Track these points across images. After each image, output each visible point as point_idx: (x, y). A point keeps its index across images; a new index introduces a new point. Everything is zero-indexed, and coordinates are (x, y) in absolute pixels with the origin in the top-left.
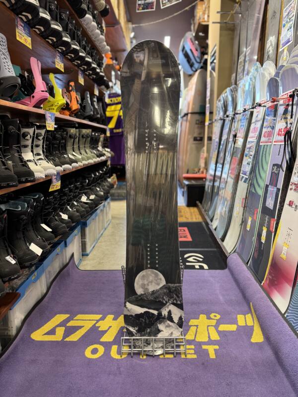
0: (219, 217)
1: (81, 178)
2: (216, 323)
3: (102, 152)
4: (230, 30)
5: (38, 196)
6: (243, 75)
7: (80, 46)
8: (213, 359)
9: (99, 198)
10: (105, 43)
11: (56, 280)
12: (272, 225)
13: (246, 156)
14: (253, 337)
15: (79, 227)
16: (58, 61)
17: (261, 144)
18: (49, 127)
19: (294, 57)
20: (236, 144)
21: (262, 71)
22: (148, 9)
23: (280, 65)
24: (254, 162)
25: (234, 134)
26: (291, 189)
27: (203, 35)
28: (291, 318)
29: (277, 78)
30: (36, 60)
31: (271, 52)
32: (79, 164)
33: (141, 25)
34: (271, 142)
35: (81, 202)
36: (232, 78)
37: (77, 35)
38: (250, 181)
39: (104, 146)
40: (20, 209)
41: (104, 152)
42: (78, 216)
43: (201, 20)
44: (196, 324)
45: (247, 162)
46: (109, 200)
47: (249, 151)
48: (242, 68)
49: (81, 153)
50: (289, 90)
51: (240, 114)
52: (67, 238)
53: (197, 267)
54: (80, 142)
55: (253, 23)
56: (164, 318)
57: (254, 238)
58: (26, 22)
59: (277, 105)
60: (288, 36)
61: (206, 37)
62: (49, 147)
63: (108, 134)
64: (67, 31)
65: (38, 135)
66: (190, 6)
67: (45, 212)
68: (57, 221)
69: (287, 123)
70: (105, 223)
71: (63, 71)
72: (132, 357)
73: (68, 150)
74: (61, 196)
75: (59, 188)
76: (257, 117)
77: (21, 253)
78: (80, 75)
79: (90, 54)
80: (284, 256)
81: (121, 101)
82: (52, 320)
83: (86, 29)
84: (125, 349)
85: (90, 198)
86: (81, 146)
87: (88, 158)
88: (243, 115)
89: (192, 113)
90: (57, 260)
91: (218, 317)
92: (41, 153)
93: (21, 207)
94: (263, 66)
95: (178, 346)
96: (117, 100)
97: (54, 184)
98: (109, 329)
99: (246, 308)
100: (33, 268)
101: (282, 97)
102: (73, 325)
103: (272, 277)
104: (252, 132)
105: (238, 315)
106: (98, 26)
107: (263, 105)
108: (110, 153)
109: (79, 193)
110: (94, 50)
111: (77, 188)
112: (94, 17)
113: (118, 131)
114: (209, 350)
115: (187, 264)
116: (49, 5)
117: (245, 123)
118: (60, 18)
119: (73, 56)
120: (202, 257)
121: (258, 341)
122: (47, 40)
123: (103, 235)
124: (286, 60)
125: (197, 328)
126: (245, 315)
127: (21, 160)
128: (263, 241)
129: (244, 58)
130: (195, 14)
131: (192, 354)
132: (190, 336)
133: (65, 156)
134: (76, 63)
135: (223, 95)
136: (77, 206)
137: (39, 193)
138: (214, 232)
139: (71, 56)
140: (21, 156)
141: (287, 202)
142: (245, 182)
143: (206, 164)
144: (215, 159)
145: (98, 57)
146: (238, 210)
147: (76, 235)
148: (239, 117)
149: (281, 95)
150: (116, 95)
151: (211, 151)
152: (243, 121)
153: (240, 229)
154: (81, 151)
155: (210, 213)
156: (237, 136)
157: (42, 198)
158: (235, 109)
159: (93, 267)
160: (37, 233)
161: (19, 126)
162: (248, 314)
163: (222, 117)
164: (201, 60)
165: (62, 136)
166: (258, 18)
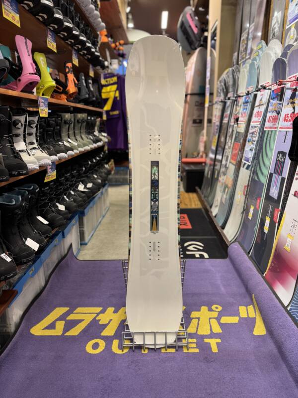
0: (219, 204)
1: (77, 166)
2: (218, 315)
3: (98, 137)
4: (231, 4)
5: (32, 187)
6: (246, 54)
7: (73, 22)
8: (215, 353)
9: (97, 187)
10: (100, 19)
11: (53, 275)
12: (276, 216)
13: (249, 142)
14: (255, 329)
15: (77, 217)
16: (50, 40)
17: (265, 129)
18: (43, 113)
20: (238, 128)
21: (270, 52)
23: (286, 45)
24: (258, 148)
25: (236, 118)
26: (297, 179)
27: (203, 10)
28: (295, 312)
29: (284, 59)
30: (24, 38)
31: (277, 30)
32: (76, 151)
34: (276, 128)
35: (78, 191)
36: (234, 57)
37: (70, 12)
38: (253, 169)
39: (100, 131)
40: (14, 203)
41: (101, 137)
42: (76, 207)
44: (198, 317)
45: (248, 146)
46: (106, 187)
47: (252, 136)
48: (245, 46)
49: (76, 140)
51: (243, 96)
52: (64, 229)
54: (76, 128)
57: (256, 227)
59: (283, 87)
60: (296, 12)
61: (207, 12)
62: (43, 135)
63: (105, 117)
64: (59, 7)
65: (30, 123)
67: (40, 203)
68: (53, 212)
69: (294, 108)
70: (103, 211)
71: (56, 51)
72: (134, 351)
73: (63, 137)
74: (57, 186)
75: (55, 178)
76: (261, 100)
77: (17, 250)
78: (74, 55)
79: (84, 31)
80: (287, 248)
81: (117, 81)
82: (51, 314)
83: (80, 4)
84: (127, 343)
85: (87, 187)
86: (76, 132)
87: (85, 145)
88: (246, 98)
89: (191, 94)
90: (55, 252)
91: (220, 308)
92: (35, 141)
93: (16, 200)
94: (269, 45)
95: (180, 340)
96: (112, 80)
98: (109, 322)
99: (248, 300)
100: (31, 263)
101: (291, 80)
102: (73, 319)
103: (275, 264)
104: (255, 116)
105: (240, 307)
106: (92, 1)
107: (268, 88)
108: (107, 138)
109: (75, 181)
110: (88, 28)
111: (73, 176)
113: (114, 113)
114: (211, 344)
115: (188, 253)
117: (249, 106)
119: (66, 34)
120: (203, 245)
121: (261, 334)
122: (37, 17)
123: (102, 222)
124: (293, 38)
125: (199, 320)
126: (247, 306)
127: (13, 150)
128: (266, 230)
129: (247, 35)
131: (194, 348)
132: (191, 329)
133: (60, 143)
134: (69, 43)
135: (224, 76)
136: (74, 195)
137: (34, 184)
138: (215, 220)
139: (63, 35)
140: (13, 146)
141: (292, 192)
142: (247, 168)
143: (205, 147)
144: (215, 144)
145: (93, 34)
146: (239, 198)
147: (74, 225)
148: (241, 101)
149: (288, 78)
150: (112, 75)
151: (212, 135)
152: (245, 104)
153: (241, 217)
154: (77, 137)
155: (210, 199)
156: (239, 120)
157: (37, 189)
158: (237, 92)
159: (92, 256)
160: (32, 227)
161: (10, 114)
162: (249, 305)
163: (223, 99)
164: (200, 38)
165: (56, 122)
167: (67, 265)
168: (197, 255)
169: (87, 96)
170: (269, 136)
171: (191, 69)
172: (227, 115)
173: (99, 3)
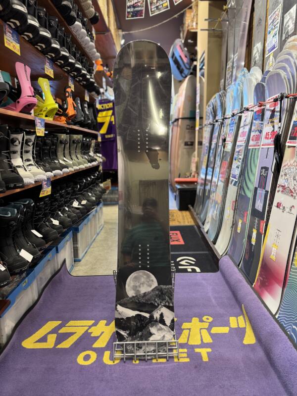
0: (210, 221)
1: (72, 183)
2: (209, 326)
3: (93, 157)
4: (218, 37)
5: (28, 202)
6: (231, 80)
7: (70, 53)
8: (206, 362)
9: (91, 204)
10: (95, 50)
11: (47, 288)
12: (261, 227)
13: (235, 160)
14: (245, 338)
15: (71, 232)
16: (47, 67)
17: (249, 148)
18: (39, 133)
19: (279, 62)
20: (225, 148)
21: (250, 77)
22: (136, 17)
23: (266, 70)
24: (243, 166)
25: (223, 138)
26: (278, 191)
27: (192, 42)
28: (285, 319)
29: (263, 83)
30: (23, 65)
31: (257, 58)
32: (70, 169)
33: (131, 32)
34: (259, 146)
35: (73, 207)
36: (221, 84)
37: (67, 42)
38: (240, 184)
39: (96, 152)
40: (10, 215)
41: (96, 157)
42: (69, 222)
43: (190, 28)
44: (189, 328)
45: (235, 164)
46: (101, 205)
47: (238, 155)
48: (230, 73)
49: (72, 159)
50: (275, 95)
51: (229, 118)
52: (58, 245)
53: (189, 270)
54: (72, 148)
55: (239, 30)
56: (156, 321)
57: (244, 240)
58: (14, 29)
59: (264, 109)
60: (274, 43)
61: (195, 44)
62: (40, 153)
63: (100, 139)
64: (56, 38)
65: (27, 141)
66: (179, 14)
67: (36, 218)
68: (48, 227)
69: (273, 127)
70: (98, 228)
71: (53, 77)
72: (125, 362)
73: (58, 156)
74: (52, 202)
75: (50, 193)
76: (245, 121)
77: (11, 260)
78: (70, 81)
79: (80, 61)
80: (273, 257)
81: (112, 107)
82: (43, 327)
83: (76, 36)
84: (118, 355)
85: (82, 203)
86: (71, 152)
87: (79, 164)
88: (232, 120)
89: (182, 119)
90: (49, 266)
91: (211, 319)
92: (31, 158)
93: (11, 213)
94: (250, 72)
95: (171, 350)
96: (108, 106)
97: (44, 190)
98: (101, 335)
99: (238, 310)
100: (24, 275)
101: (269, 101)
102: (65, 332)
103: (263, 278)
104: (241, 136)
105: (230, 318)
106: (88, 33)
107: (250, 109)
108: (102, 159)
109: (70, 198)
110: (84, 57)
111: (68, 194)
112: (83, 24)
113: (109, 136)
114: (202, 353)
115: (180, 267)
116: (38, 12)
117: (234, 128)
118: (49, 25)
119: (62, 62)
120: (195, 260)
121: (251, 343)
122: (36, 46)
123: (96, 240)
124: (272, 66)
125: (190, 331)
126: (237, 317)
127: (11, 166)
128: (253, 243)
129: (232, 64)
130: (184, 22)
131: (184, 357)
132: (182, 340)
133: (55, 161)
134: (66, 70)
135: (212, 100)
136: (68, 211)
137: (30, 199)
138: (206, 235)
139: (60, 63)
140: (10, 162)
141: (275, 203)
142: (235, 185)
143: (197, 168)
144: (206, 164)
145: (88, 63)
146: (229, 212)
147: (68, 241)
148: (228, 122)
149: (267, 99)
150: (108, 101)
151: (202, 155)
152: (231, 126)
153: (230, 232)
154: (72, 156)
155: (202, 216)
156: (227, 140)
157: (32, 204)
158: (224, 114)
159: (86, 272)
160: (27, 240)
161: (8, 132)
162: (240, 316)
163: (211, 121)
164: (190, 67)
165: (52, 141)
166: (245, 25)
167: (60, 281)
168: (189, 269)
170: (253, 153)
171: (182, 96)
172: (215, 136)
173: (94, 35)
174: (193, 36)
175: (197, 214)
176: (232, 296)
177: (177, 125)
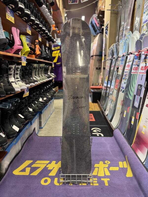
0: (109, 109)
1: (39, 89)
2: (108, 166)
3: (50, 75)
4: (115, 14)
5: (17, 99)
6: (122, 37)
7: (40, 22)
8: (107, 186)
9: (49, 99)
10: (52, 20)
11: (26, 142)
12: (137, 116)
13: (124, 79)
14: (127, 174)
15: (38, 114)
16: (28, 29)
17: (132, 73)
18: (23, 64)
20: (118, 73)
21: (133, 36)
22: (74, 2)
23: (142, 34)
24: (128, 82)
25: (117, 67)
26: (147, 98)
28: (147, 165)
29: (141, 40)
30: (16, 28)
31: (137, 26)
32: (39, 82)
33: (70, 10)
34: (137, 73)
35: (39, 101)
36: (116, 38)
37: (38, 16)
38: (126, 92)
39: (51, 72)
40: (8, 108)
41: (51, 75)
42: (38, 109)
43: (101, 8)
44: (98, 167)
45: (123, 81)
46: (53, 100)
47: (125, 77)
48: (122, 33)
49: (39, 77)
50: (147, 47)
52: (32, 121)
53: (98, 135)
54: (39, 71)
55: (128, 11)
57: (127, 121)
58: (11, 9)
59: (141, 54)
60: (147, 18)
61: (103, 17)
62: (23, 74)
63: (53, 66)
64: (33, 14)
65: (17, 69)
66: (96, 1)
67: (20, 107)
68: (27, 112)
69: (146, 64)
70: (51, 112)
71: (31, 34)
72: (65, 185)
73: (33, 75)
74: (29, 99)
75: (28, 95)
76: (130, 59)
77: (8, 131)
78: (39, 36)
79: (45, 26)
80: (143, 132)
81: (60, 48)
82: (24, 164)
83: (43, 12)
84: (62, 180)
85: (44, 99)
86: (39, 73)
87: (43, 79)
88: (122, 58)
89: (95, 55)
90: (27, 132)
91: (109, 162)
92: (19, 77)
93: (9, 106)
94: (134, 33)
95: (89, 179)
96: (58, 48)
97: (26, 93)
98: (53, 169)
99: (124, 158)
100: (15, 138)
101: (144, 50)
102: (35, 166)
104: (127, 67)
105: (119, 162)
106: (49, 11)
107: (133, 53)
108: (54, 76)
109: (38, 97)
110: (46, 24)
111: (37, 94)
112: (47, 6)
113: (58, 64)
114: (105, 181)
115: (93, 133)
116: (24, 0)
117: (124, 62)
118: (30, 7)
119: (36, 27)
120: (101, 130)
121: (130, 176)
122: (22, 18)
123: (50, 117)
124: (145, 30)
125: (99, 169)
127: (8, 82)
128: (132, 123)
129: (123, 28)
130: (98, 5)
131: (96, 183)
132: (95, 173)
133: (31, 78)
134: (37, 31)
135: (112, 47)
136: (37, 104)
137: (18, 98)
138: (106, 117)
139: (35, 27)
140: (8, 80)
141: (145, 104)
142: (123, 92)
143: (102, 81)
144: (107, 80)
145: (49, 27)
146: (119, 106)
147: (36, 118)
148: (120, 59)
149: (143, 49)
150: (57, 46)
151: (105, 75)
152: (122, 61)
153: (120, 116)
154: (39, 75)
155: (104, 106)
156: (119, 68)
157: (19, 100)
158: (118, 55)
159: (45, 134)
160: (16, 119)
161: (8, 64)
162: (124, 161)
163: (111, 58)
164: (100, 29)
165: (30, 68)
166: (131, 8)
167: (32, 139)
169: (45, 56)
170: (134, 77)
171: (95, 44)
172: (113, 66)
173: (52, 12)
174: (103, 13)
175: (102, 105)
176: (120, 150)
177: (93, 59)
